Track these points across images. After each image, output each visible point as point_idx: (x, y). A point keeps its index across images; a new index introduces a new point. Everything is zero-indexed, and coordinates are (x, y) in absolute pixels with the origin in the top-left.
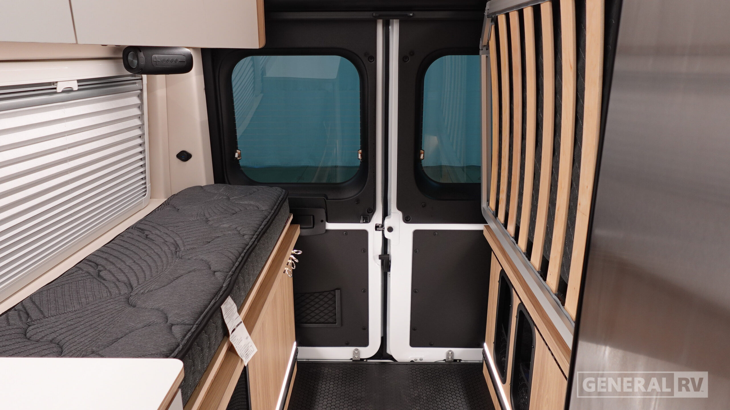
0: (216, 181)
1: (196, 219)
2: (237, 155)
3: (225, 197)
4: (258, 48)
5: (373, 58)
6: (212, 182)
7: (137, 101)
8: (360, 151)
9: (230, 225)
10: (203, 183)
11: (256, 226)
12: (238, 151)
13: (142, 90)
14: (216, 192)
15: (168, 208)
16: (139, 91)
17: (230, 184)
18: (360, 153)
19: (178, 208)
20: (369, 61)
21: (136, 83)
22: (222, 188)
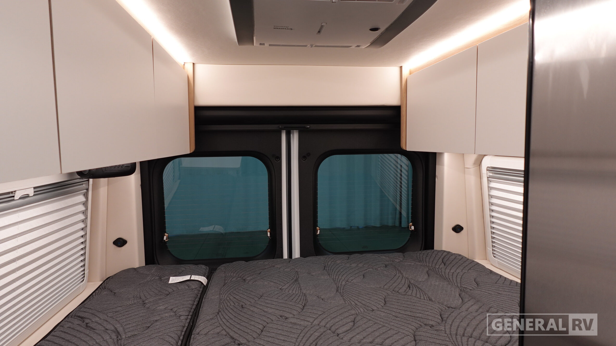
0: (147, 263)
1: (133, 302)
2: (165, 238)
3: (157, 278)
4: (189, 153)
5: (279, 158)
6: (143, 264)
7: (83, 199)
8: (269, 230)
9: (165, 307)
10: (136, 265)
11: (190, 306)
12: (166, 234)
13: (87, 189)
14: (148, 273)
15: (105, 293)
16: (85, 191)
17: (159, 264)
18: (269, 232)
19: (115, 292)
20: (276, 160)
21: (83, 184)
22: (154, 268)
